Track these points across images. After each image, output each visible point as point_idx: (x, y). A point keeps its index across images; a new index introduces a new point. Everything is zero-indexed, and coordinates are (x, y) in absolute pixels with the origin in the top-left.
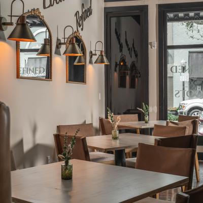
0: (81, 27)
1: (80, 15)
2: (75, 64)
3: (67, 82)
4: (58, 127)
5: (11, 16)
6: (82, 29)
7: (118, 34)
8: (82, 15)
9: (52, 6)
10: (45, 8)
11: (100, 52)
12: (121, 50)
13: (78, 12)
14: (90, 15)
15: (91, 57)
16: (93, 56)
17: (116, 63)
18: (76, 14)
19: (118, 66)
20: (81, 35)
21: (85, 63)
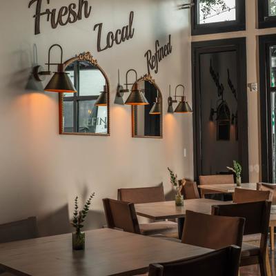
0: (155, 69)
1: (153, 54)
2: (151, 113)
3: (133, 136)
4: (119, 190)
5: (49, 64)
6: (156, 72)
7: (215, 73)
8: (156, 54)
9: (110, 47)
10: (99, 50)
11: (181, 98)
12: (221, 93)
13: (150, 51)
14: (168, 53)
15: (170, 105)
16: (173, 104)
17: (212, 110)
18: (147, 54)
19: (215, 114)
20: (153, 78)
21: (162, 112)
